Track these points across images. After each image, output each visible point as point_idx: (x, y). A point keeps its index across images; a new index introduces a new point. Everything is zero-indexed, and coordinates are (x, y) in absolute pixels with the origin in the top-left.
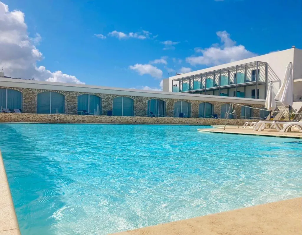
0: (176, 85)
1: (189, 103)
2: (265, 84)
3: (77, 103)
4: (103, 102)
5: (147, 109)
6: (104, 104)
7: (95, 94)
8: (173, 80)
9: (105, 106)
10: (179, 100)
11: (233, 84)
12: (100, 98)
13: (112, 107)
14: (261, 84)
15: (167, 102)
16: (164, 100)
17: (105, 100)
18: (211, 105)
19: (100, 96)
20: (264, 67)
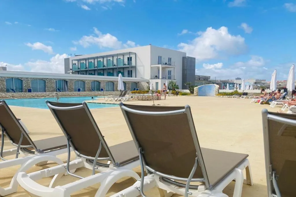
0: (76, 64)
1: (84, 82)
2: (135, 67)
3: (5, 84)
4: (24, 83)
5: (55, 87)
6: (25, 85)
7: (18, 78)
8: (72, 60)
9: (26, 86)
10: (77, 80)
11: (116, 66)
12: (21, 80)
13: (31, 86)
14: (132, 67)
15: (69, 81)
16: (67, 80)
17: (26, 81)
18: (99, 83)
19: (22, 79)
20: (134, 56)
